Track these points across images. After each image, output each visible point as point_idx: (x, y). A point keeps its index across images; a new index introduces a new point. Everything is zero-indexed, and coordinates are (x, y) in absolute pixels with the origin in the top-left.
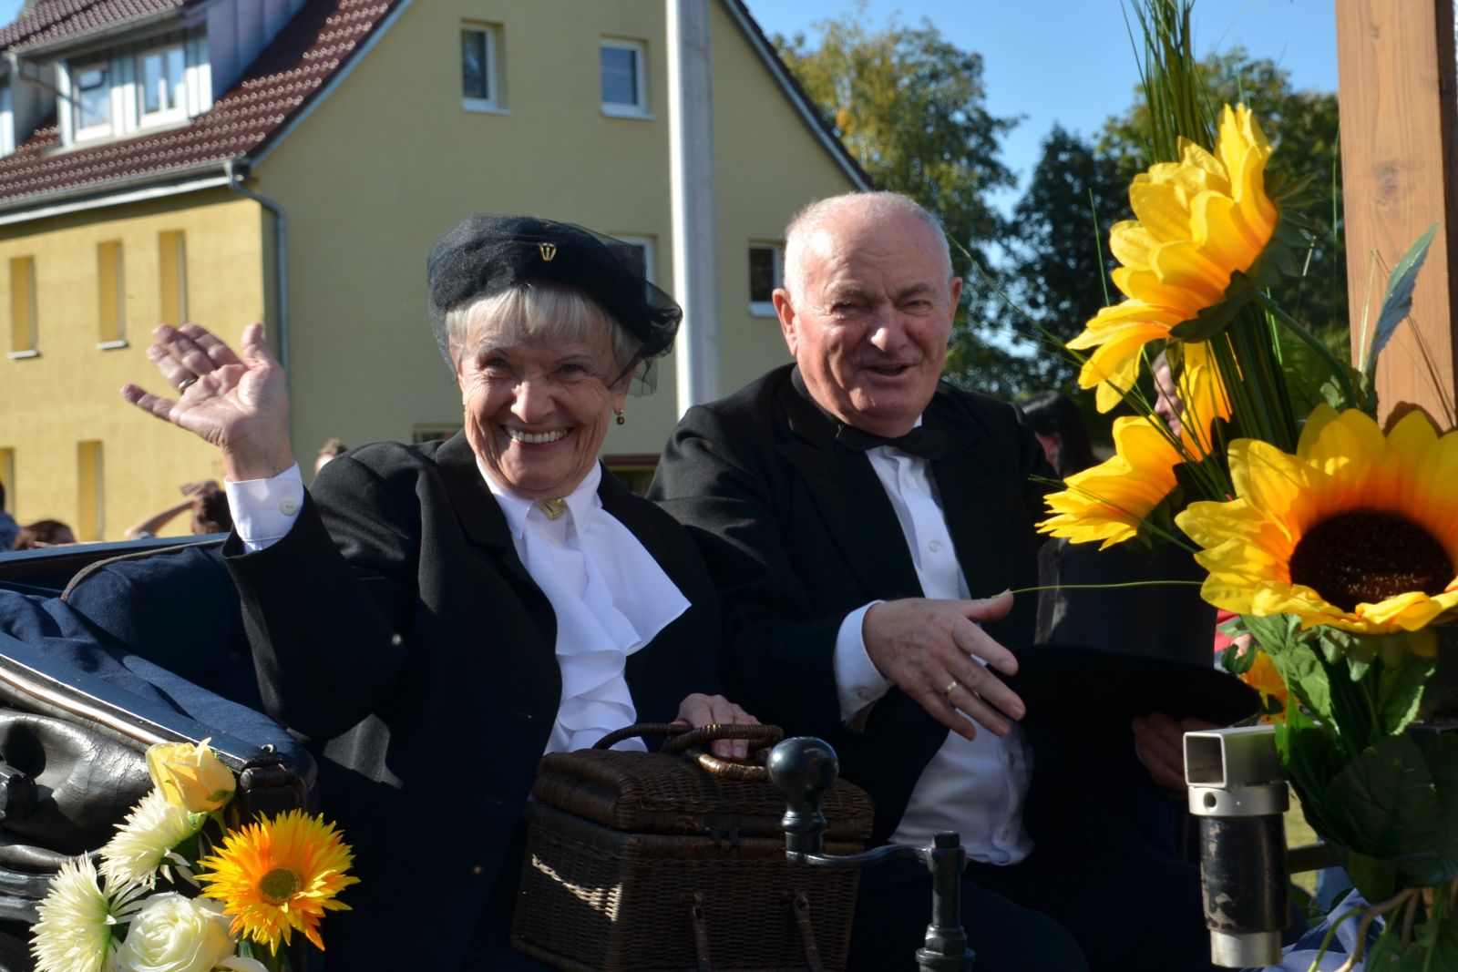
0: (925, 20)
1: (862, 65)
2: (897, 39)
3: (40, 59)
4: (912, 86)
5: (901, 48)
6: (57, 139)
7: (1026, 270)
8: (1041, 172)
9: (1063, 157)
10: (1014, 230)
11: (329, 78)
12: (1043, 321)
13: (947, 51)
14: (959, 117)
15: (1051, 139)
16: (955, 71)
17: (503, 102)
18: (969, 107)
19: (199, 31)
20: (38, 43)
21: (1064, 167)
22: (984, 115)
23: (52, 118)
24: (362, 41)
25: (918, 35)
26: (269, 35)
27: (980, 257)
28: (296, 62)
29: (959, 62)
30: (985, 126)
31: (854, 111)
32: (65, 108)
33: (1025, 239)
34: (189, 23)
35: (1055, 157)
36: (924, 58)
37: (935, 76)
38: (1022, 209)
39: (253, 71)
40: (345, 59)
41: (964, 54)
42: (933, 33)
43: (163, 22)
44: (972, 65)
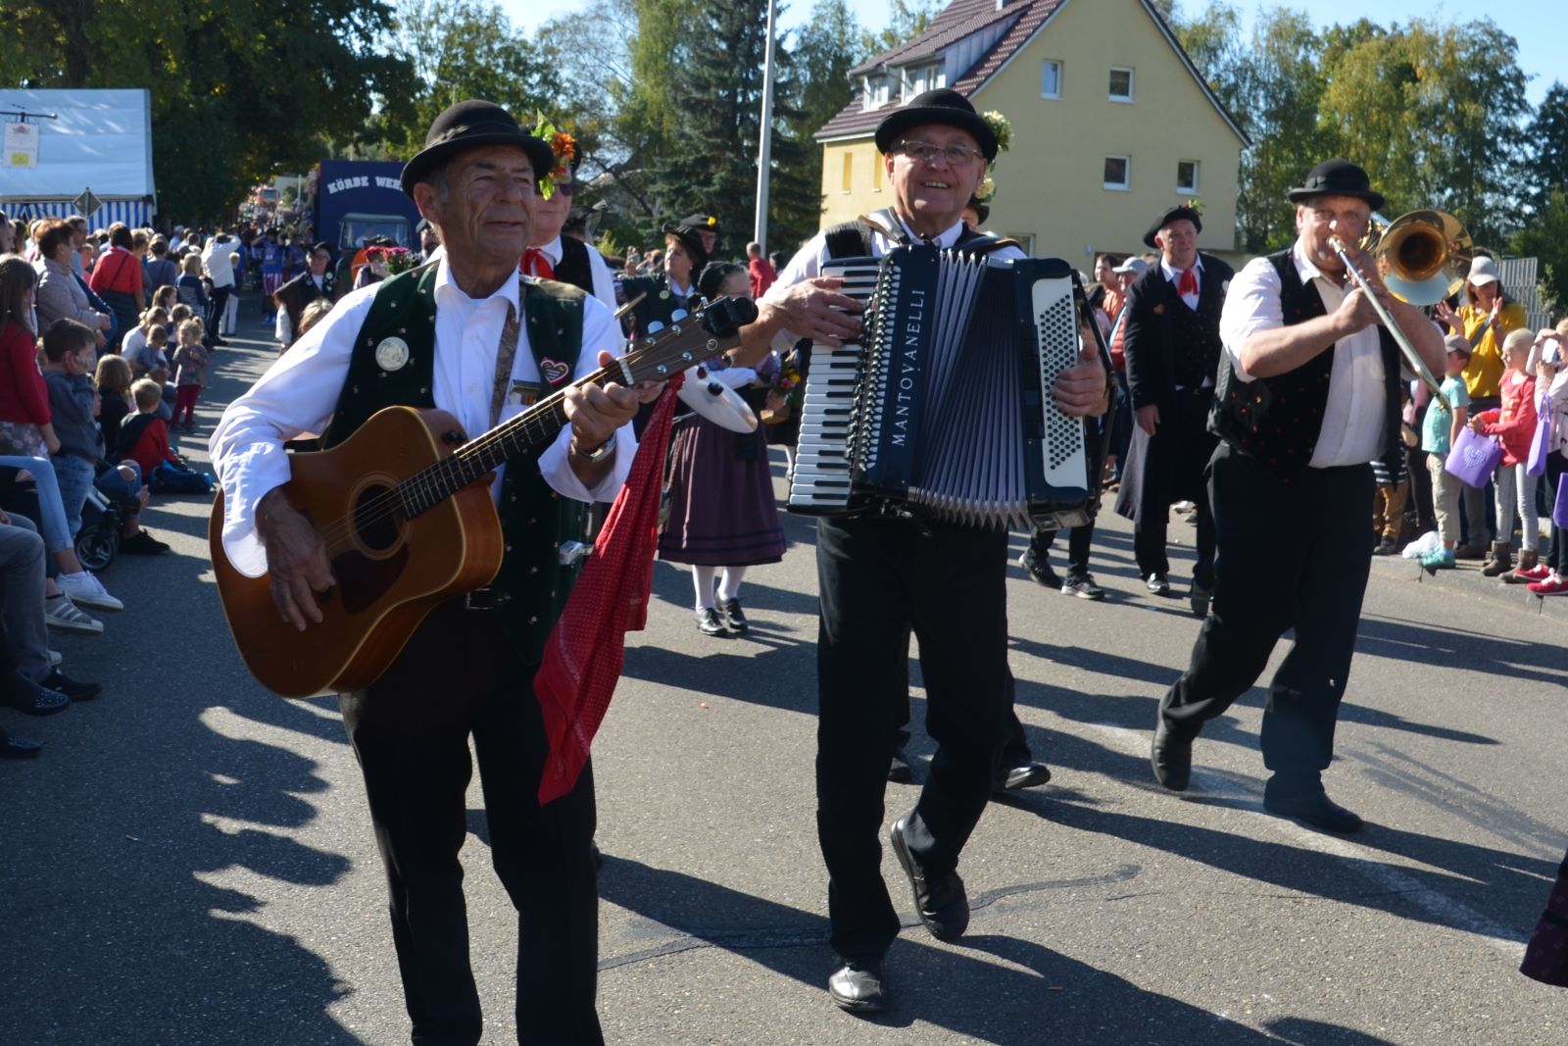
0: (1486, 16)
1: (1432, 42)
2: (1470, 26)
3: (896, 66)
4: (1475, 54)
5: (1471, 32)
6: (899, 99)
7: (1529, 164)
8: (1542, 107)
9: (1559, 99)
10: (1527, 139)
11: (979, 85)
12: (1538, 195)
13: (1501, 34)
14: (1502, 72)
15: (1553, 89)
16: (1500, 47)
17: (1061, 95)
18: (1510, 67)
19: (942, 61)
20: (896, 60)
21: (1560, 105)
22: (1520, 72)
23: (899, 92)
24: (996, 69)
25: (1480, 24)
26: (972, 62)
27: (1504, 155)
28: (975, 76)
29: (1504, 41)
30: (1519, 78)
31: (1426, 68)
32: (903, 86)
33: (1533, 144)
34: (938, 56)
35: (1555, 100)
36: (1485, 38)
37: (1485, 49)
38: (1532, 128)
39: (964, 77)
40: (988, 76)
41: (1506, 37)
42: (1489, 24)
43: (928, 57)
44: (1512, 42)
